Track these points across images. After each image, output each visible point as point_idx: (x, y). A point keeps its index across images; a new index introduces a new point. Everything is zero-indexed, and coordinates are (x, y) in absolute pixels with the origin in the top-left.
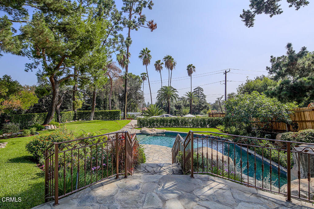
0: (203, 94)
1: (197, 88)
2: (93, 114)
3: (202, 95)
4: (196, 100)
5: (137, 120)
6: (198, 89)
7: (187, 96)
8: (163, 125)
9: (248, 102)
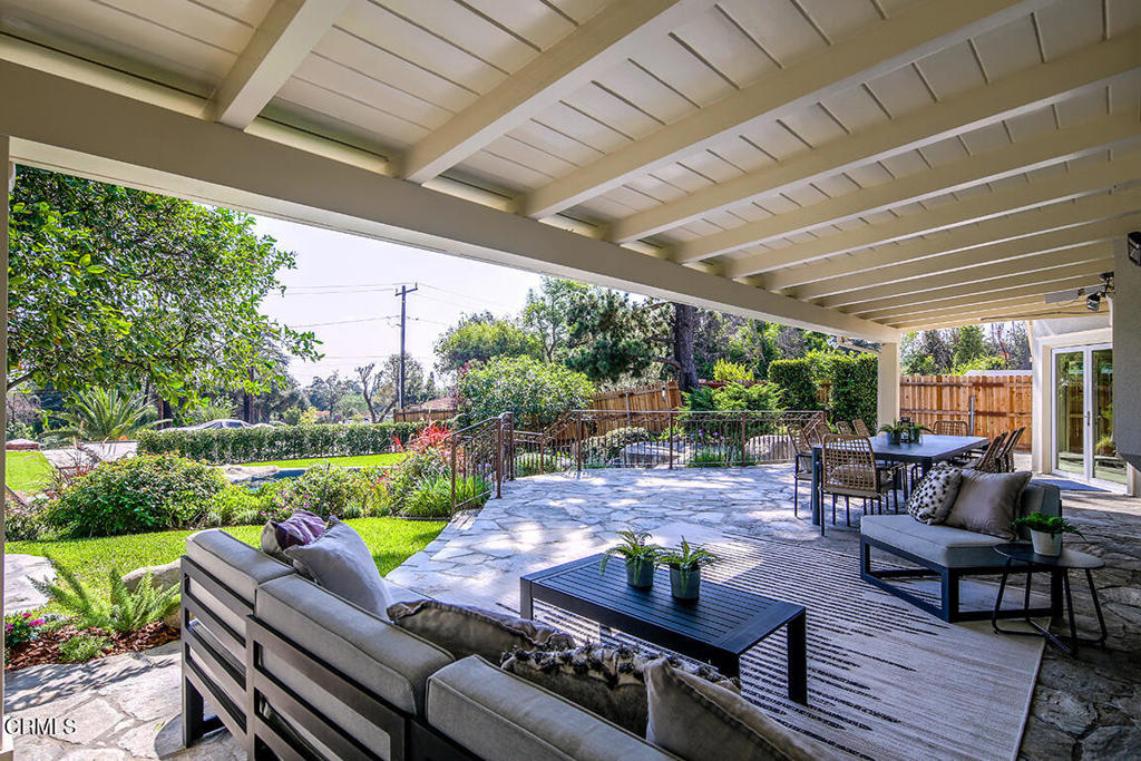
8: (246, 454)
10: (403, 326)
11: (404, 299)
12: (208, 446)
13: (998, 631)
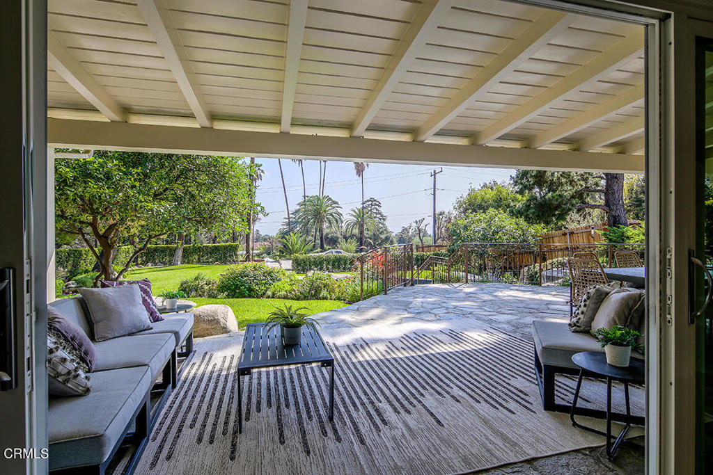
0: (380, 214)
1: (370, 201)
2: (180, 253)
3: (378, 216)
4: (368, 224)
5: (291, 261)
6: (370, 203)
7: (354, 216)
8: (339, 268)
9: (484, 225)
10: (434, 195)
11: (435, 178)
12: (321, 263)
13: (575, 424)
